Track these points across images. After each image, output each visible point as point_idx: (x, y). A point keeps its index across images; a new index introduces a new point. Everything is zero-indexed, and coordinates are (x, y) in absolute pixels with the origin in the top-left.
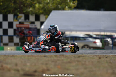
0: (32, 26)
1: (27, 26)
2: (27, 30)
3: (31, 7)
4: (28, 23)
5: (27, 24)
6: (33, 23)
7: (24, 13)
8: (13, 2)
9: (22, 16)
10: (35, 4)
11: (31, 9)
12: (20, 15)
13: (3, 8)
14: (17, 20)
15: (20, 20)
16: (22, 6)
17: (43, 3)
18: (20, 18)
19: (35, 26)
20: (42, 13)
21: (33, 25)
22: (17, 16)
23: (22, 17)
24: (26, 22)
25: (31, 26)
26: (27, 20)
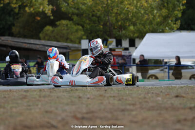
0: (126, 53)
1: (120, 53)
2: (120, 58)
3: (124, 30)
4: (121, 50)
5: (119, 51)
6: (126, 49)
7: (115, 38)
8: (102, 24)
9: (113, 41)
10: (129, 26)
11: (124, 32)
12: (110, 40)
13: (89, 32)
14: (107, 47)
15: (111, 47)
16: (112, 28)
17: (138, 24)
18: (111, 44)
19: (130, 53)
20: (138, 37)
21: (127, 51)
22: (107, 40)
23: (113, 43)
24: (118, 48)
25: (124, 53)
26: (119, 46)
